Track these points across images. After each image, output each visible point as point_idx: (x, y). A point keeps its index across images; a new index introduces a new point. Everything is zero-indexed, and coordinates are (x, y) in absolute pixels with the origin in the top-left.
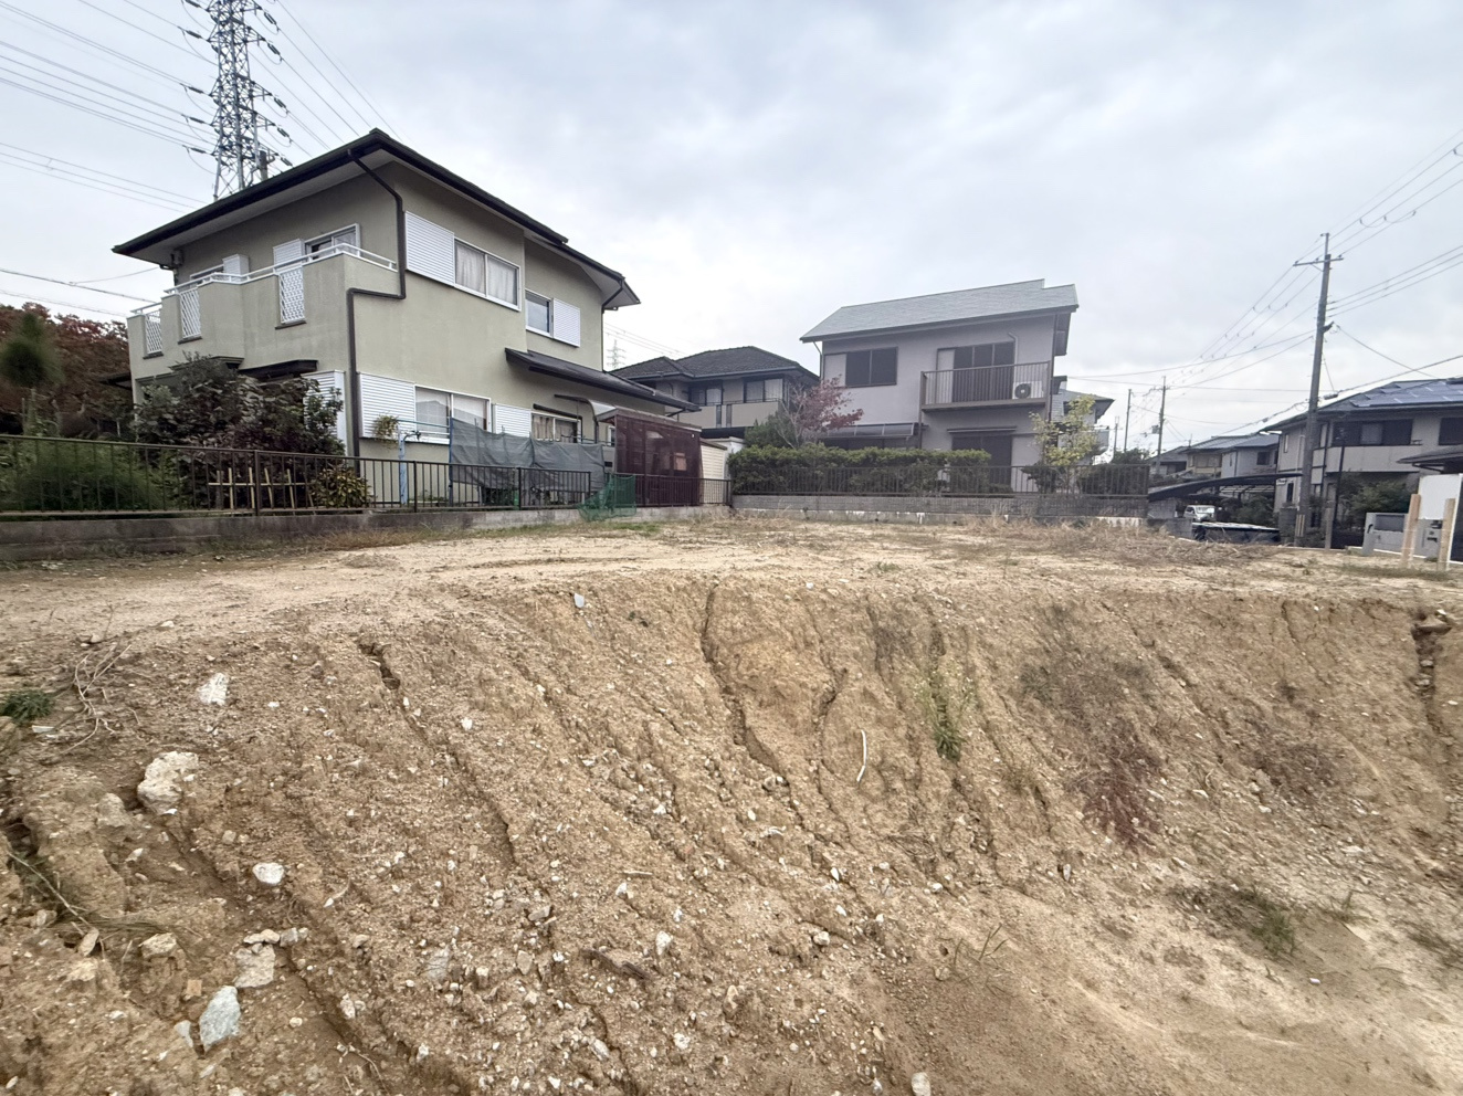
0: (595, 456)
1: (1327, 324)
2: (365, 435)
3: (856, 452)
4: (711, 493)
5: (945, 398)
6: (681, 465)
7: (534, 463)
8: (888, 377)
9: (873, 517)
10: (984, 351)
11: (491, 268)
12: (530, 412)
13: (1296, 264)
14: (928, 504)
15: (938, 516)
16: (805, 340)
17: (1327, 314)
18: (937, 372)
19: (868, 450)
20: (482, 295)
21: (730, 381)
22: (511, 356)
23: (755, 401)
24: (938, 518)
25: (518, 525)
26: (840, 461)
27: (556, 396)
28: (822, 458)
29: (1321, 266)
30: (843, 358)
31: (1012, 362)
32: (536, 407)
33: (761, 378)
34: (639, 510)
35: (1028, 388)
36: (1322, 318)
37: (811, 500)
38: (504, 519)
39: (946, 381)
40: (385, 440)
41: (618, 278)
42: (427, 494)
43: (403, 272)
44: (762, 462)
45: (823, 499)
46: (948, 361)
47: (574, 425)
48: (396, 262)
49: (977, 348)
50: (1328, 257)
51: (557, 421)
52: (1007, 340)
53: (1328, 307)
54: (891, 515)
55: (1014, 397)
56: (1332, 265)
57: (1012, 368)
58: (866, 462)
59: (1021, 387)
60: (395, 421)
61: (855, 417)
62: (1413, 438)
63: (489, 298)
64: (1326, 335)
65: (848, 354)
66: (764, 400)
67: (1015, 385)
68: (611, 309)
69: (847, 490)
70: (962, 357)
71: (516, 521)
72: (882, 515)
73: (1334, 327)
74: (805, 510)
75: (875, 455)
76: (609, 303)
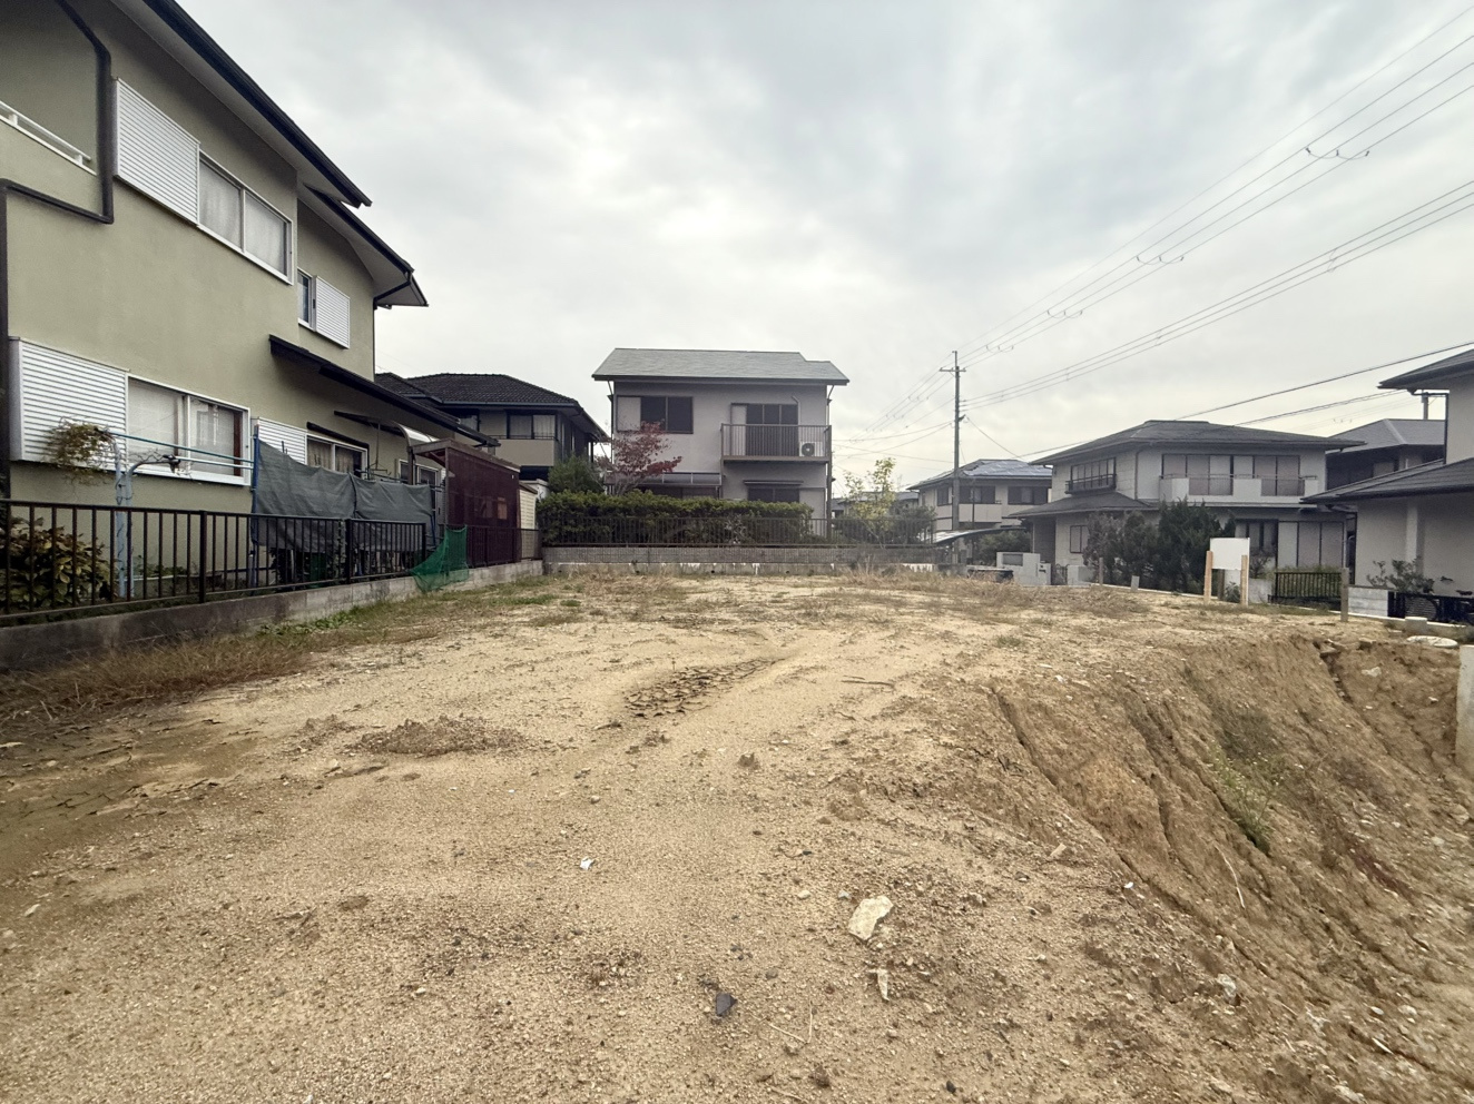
0: (421, 501)
1: (960, 415)
2: (25, 457)
3: (690, 500)
4: (528, 545)
5: (740, 451)
6: (503, 513)
7: (357, 513)
8: (684, 425)
9: (709, 569)
10: (772, 409)
11: (251, 213)
12: (305, 433)
13: (941, 370)
14: (763, 554)
15: (773, 567)
16: (597, 377)
17: (960, 409)
18: (731, 426)
19: (703, 499)
20: (239, 250)
21: (487, 412)
22: (278, 348)
23: (520, 437)
24: (772, 569)
25: (348, 607)
26: (672, 509)
27: (337, 413)
28: (651, 507)
29: (954, 373)
30: (637, 402)
31: (796, 423)
32: (310, 427)
33: (530, 413)
34: (471, 572)
35: (812, 447)
36: (957, 411)
37: (641, 552)
38: (330, 600)
39: (740, 435)
40: (71, 468)
41: (406, 269)
42: (153, 561)
43: (108, 180)
44: (581, 510)
45: (654, 550)
46: (740, 416)
47: (357, 456)
48: (93, 156)
49: (767, 406)
50: (957, 368)
51: (337, 448)
52: (790, 402)
53: (960, 404)
54: (727, 566)
55: (801, 454)
56: (961, 374)
57: (796, 429)
58: (698, 513)
59: (806, 446)
60: (105, 436)
61: (674, 464)
62: (997, 498)
63: (246, 254)
64: (961, 424)
65: (642, 397)
66: (533, 437)
67: (801, 444)
68: (383, 305)
69: (680, 540)
70: (753, 413)
71: (345, 601)
72: (718, 567)
73: (965, 419)
74: (634, 563)
75: (708, 505)
76: (383, 299)
